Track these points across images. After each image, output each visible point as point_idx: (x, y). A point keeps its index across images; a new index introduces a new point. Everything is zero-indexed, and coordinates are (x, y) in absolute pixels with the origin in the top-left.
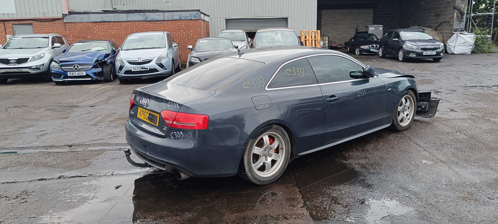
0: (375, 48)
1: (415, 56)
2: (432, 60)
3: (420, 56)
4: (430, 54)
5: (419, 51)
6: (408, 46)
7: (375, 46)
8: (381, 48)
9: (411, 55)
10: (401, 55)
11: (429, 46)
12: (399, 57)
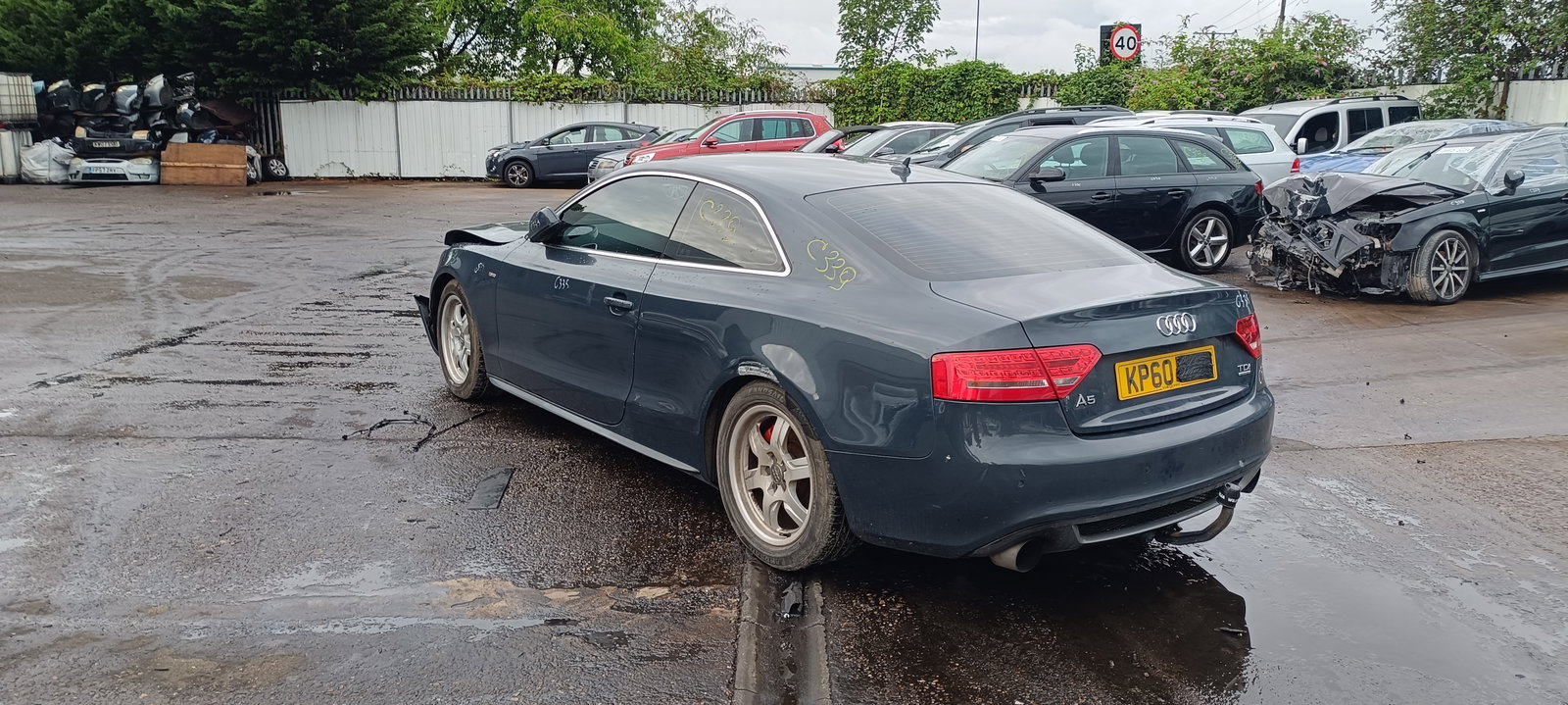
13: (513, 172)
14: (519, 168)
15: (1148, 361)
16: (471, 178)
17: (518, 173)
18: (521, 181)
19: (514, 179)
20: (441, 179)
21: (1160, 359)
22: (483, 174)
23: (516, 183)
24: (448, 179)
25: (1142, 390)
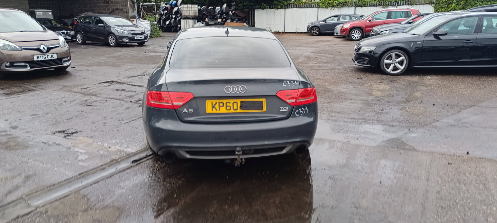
0: (66, 35)
1: (128, 40)
2: (136, 44)
3: (132, 41)
4: (140, 38)
5: (131, 36)
6: (118, 31)
7: (65, 33)
8: (79, 34)
9: (124, 40)
10: (112, 40)
11: (137, 31)
12: (110, 43)
13: (314, 30)
14: (316, 29)
15: (225, 101)
16: (303, 32)
17: (315, 31)
18: (316, 33)
19: (314, 33)
20: (295, 33)
21: (232, 101)
22: (306, 31)
23: (315, 34)
24: (298, 33)
25: (219, 110)
